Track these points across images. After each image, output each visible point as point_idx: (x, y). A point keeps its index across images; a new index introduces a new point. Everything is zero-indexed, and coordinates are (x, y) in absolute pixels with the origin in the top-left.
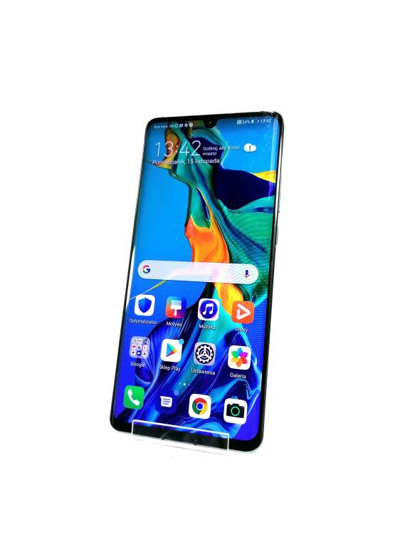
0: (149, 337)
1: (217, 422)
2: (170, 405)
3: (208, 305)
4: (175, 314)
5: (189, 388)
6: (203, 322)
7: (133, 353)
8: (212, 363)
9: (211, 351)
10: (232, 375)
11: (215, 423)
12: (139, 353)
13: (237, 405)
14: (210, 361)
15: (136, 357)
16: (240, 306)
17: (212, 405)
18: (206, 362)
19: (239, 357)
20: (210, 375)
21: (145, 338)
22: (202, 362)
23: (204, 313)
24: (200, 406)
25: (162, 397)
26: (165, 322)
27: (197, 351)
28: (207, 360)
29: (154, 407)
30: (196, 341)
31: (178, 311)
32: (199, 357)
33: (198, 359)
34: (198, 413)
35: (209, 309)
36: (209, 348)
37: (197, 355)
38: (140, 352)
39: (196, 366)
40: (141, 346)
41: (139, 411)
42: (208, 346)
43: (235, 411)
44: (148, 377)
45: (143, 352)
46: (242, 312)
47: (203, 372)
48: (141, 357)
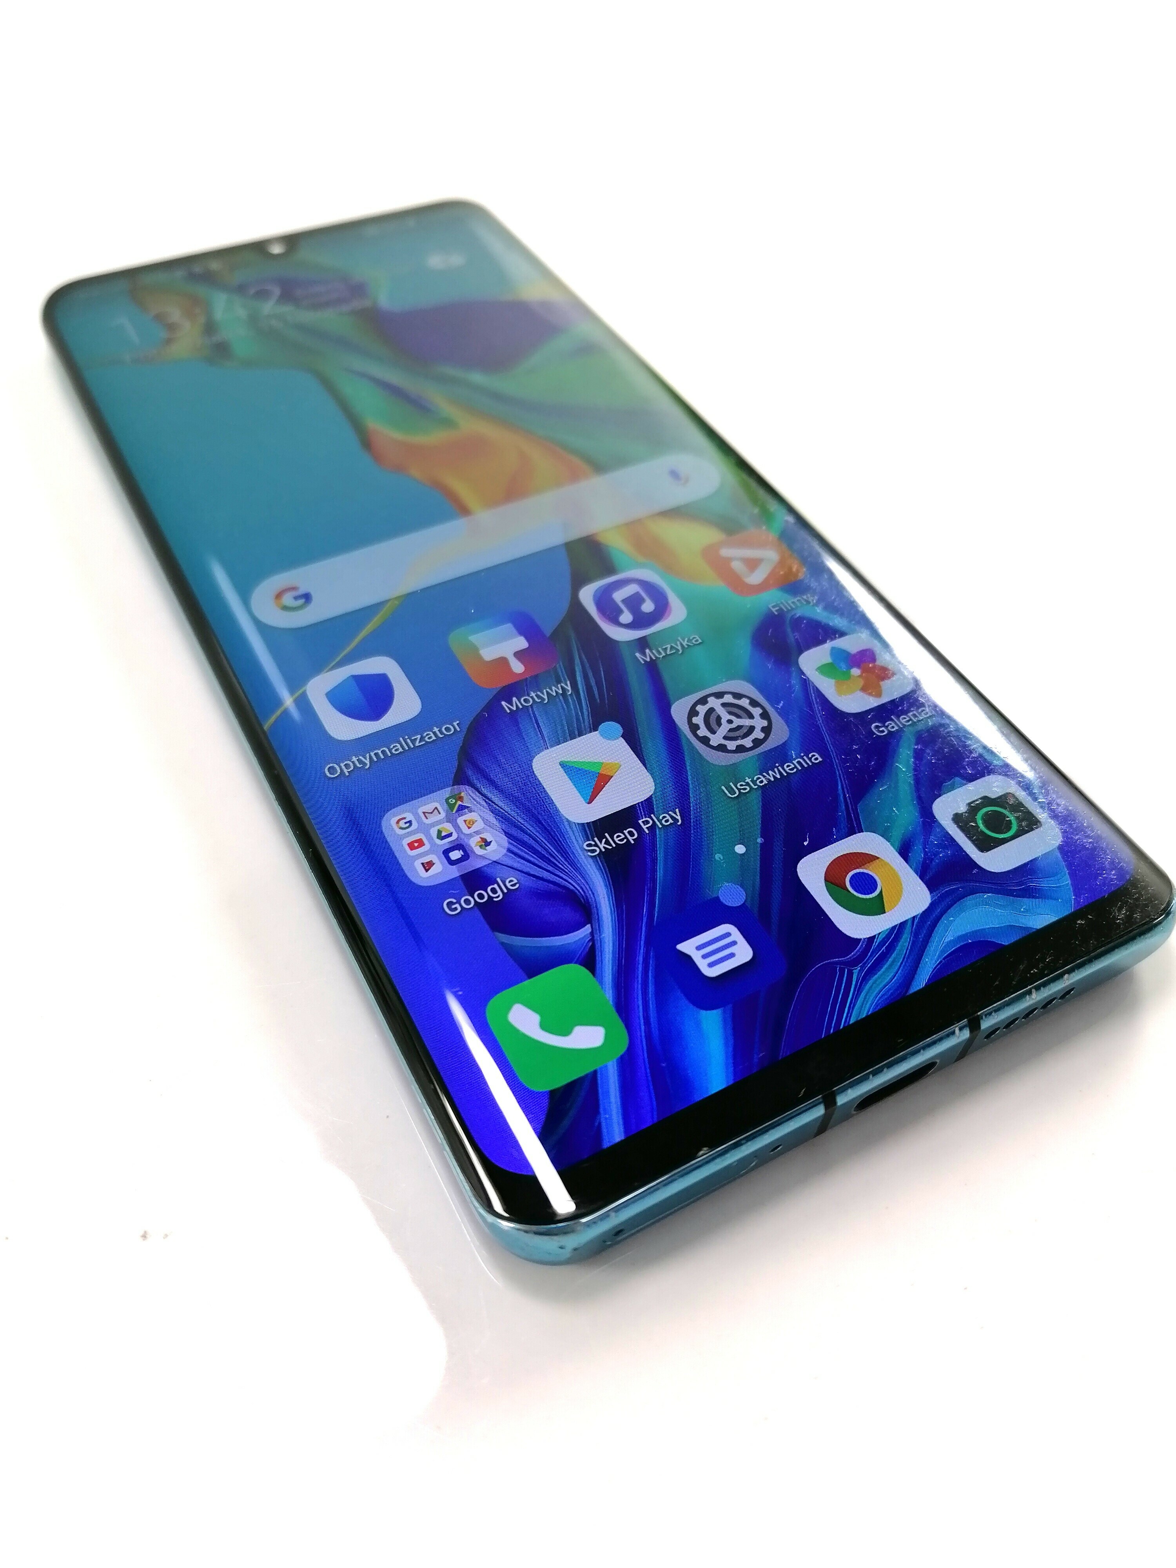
0: (461, 779)
1: (973, 892)
2: (743, 953)
3: (619, 596)
4: (518, 667)
5: (766, 851)
6: (642, 644)
7: (428, 866)
8: (781, 733)
9: (744, 702)
10: (879, 730)
11: (970, 900)
12: (455, 855)
13: (987, 801)
14: (767, 730)
15: (454, 872)
16: (725, 552)
17: (904, 852)
18: (757, 743)
19: (855, 672)
20: (806, 772)
21: (447, 792)
22: (741, 749)
23: (626, 617)
24: (866, 883)
25: (687, 947)
26: (493, 707)
27: (694, 728)
28: (758, 734)
29: (684, 1002)
30: (663, 704)
31: (519, 655)
32: (716, 740)
33: (722, 748)
34: (878, 908)
35: (634, 603)
36: (728, 698)
37: (705, 741)
38: (458, 846)
39: (733, 773)
40: (448, 827)
41: (626, 1063)
42: (719, 695)
43: (997, 822)
44: (568, 914)
45: (474, 843)
46: (753, 564)
47: (771, 775)
48: (479, 864)
